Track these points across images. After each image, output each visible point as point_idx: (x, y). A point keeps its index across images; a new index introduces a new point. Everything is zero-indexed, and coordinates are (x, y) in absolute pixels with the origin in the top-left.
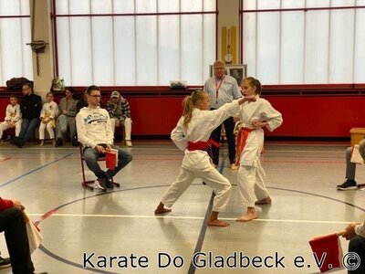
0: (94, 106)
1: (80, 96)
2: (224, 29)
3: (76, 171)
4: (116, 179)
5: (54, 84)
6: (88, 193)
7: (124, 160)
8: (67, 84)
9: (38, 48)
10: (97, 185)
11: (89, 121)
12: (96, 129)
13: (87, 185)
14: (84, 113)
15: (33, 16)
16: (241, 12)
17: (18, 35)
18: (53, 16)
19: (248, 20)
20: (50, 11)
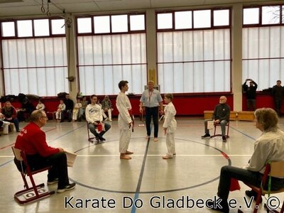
1: (88, 100)
2: (150, 71)
3: (86, 134)
4: (103, 137)
5: (78, 95)
6: (91, 144)
7: (107, 127)
8: (83, 94)
9: (71, 79)
10: (95, 140)
11: (91, 111)
13: (90, 140)
14: (89, 107)
15: (69, 66)
16: (157, 63)
17: (63, 74)
18: (78, 66)
19: (160, 66)
20: (76, 64)
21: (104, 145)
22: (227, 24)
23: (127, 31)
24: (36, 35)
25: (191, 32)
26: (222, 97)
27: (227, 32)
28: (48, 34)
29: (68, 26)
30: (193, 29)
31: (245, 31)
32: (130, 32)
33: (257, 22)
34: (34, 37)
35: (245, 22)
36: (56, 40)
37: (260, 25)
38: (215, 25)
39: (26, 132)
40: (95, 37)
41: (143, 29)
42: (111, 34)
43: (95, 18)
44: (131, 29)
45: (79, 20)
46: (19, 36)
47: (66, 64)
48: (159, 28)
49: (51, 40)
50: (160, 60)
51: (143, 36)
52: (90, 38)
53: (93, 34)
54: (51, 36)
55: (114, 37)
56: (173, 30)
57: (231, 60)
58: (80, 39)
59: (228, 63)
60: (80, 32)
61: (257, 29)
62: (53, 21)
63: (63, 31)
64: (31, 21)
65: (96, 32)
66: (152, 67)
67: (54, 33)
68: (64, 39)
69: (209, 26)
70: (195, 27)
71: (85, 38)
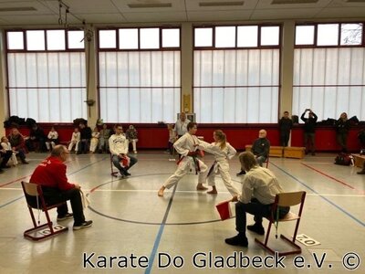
0: (119, 134)
2: (184, 96)
3: (109, 168)
4: (129, 171)
5: (98, 122)
6: (114, 179)
7: (133, 162)
8: (105, 122)
9: (90, 103)
10: (119, 174)
11: (115, 142)
12: (119, 146)
13: (113, 174)
14: (113, 137)
15: (88, 87)
16: (193, 87)
17: (80, 97)
18: (98, 88)
19: (197, 91)
20: (96, 85)
21: (129, 180)
22: (277, 43)
23: (158, 47)
24: (49, 49)
25: (234, 52)
26: (262, 131)
27: (276, 53)
28: (64, 48)
29: (88, 39)
30: (236, 48)
31: (297, 52)
32: (161, 49)
33: (312, 42)
34: (46, 51)
35: (298, 42)
36: (73, 55)
37: (314, 46)
38: (262, 44)
39: (49, 162)
40: (119, 54)
41: (178, 45)
42: (139, 50)
43: (121, 31)
44: (163, 46)
45: (101, 32)
46: (29, 49)
47: (84, 85)
48: (196, 45)
49: (66, 55)
50: (196, 83)
51: (177, 54)
52: (114, 54)
53: (117, 50)
54: (68, 50)
55: (142, 54)
56: (213, 48)
57: (280, 86)
58: (102, 55)
59: (276, 90)
60: (102, 46)
61: (311, 50)
62: (70, 33)
63: (82, 46)
64: (43, 32)
65: (121, 47)
66: (187, 92)
67: (70, 47)
68: (83, 55)
69: (256, 45)
70: (239, 46)
71: (108, 54)
